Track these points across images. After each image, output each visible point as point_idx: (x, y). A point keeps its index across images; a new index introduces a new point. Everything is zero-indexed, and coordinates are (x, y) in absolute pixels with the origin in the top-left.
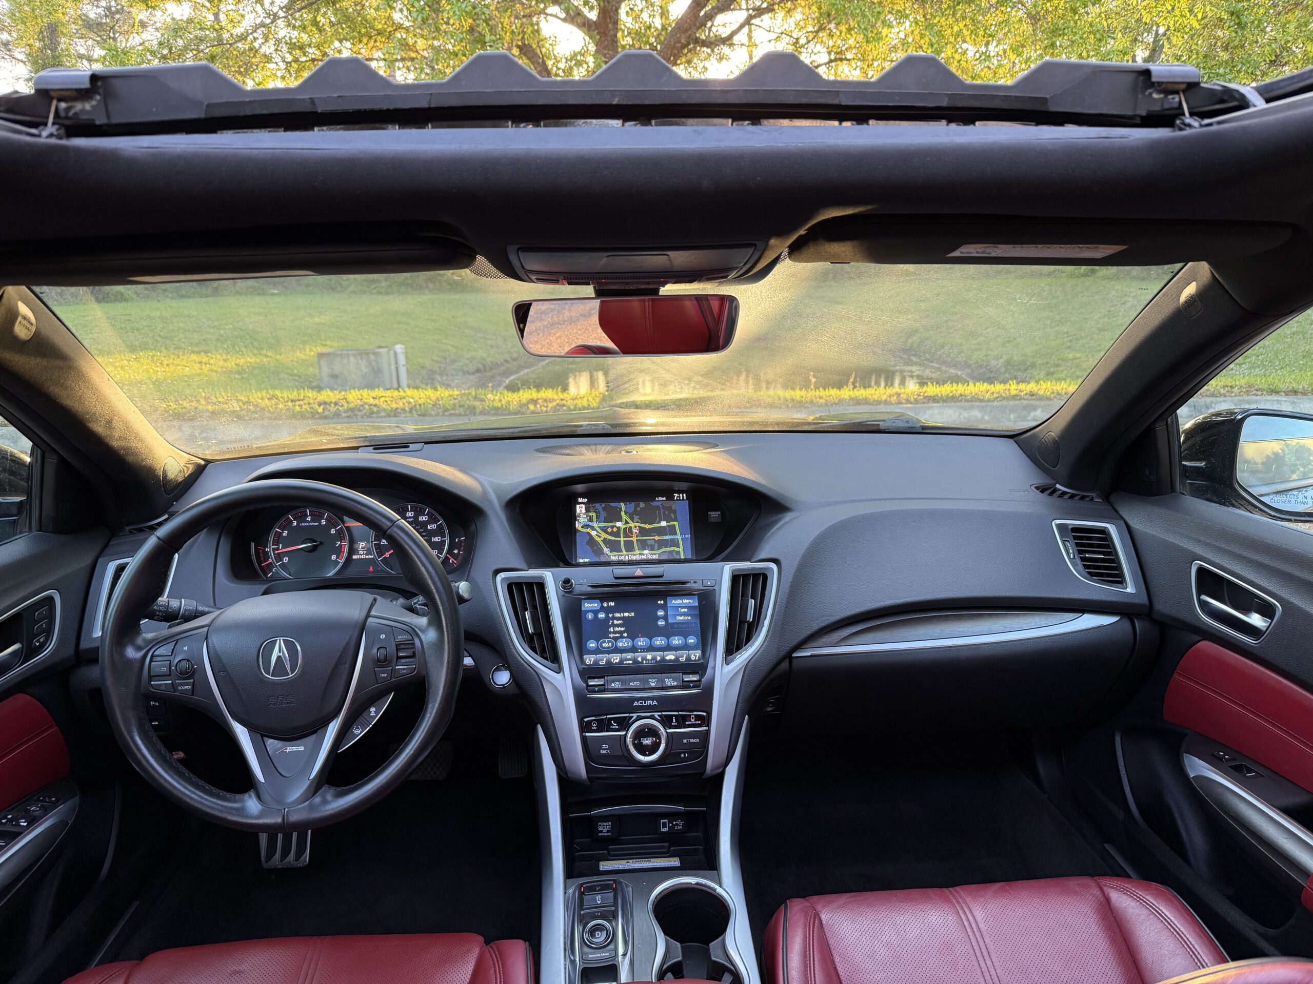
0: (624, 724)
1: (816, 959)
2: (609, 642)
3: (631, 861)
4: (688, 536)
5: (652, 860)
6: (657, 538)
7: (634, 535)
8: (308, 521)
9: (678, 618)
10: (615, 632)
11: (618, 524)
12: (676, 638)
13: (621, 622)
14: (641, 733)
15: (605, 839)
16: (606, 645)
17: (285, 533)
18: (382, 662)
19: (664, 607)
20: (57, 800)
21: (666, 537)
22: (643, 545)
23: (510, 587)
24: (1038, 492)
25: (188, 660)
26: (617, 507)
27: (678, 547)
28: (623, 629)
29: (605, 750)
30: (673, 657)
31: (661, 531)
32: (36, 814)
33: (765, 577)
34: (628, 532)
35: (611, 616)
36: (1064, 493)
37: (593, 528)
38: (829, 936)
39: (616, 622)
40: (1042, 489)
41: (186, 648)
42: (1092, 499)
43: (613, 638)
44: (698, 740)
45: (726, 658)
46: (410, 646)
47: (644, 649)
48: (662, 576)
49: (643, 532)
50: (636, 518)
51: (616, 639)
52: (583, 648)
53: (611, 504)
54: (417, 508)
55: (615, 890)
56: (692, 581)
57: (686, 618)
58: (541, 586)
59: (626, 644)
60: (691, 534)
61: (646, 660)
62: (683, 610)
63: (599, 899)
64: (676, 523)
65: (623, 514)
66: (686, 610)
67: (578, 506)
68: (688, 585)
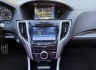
9: (51, 31)
10: (39, 34)
13: (40, 31)
14: (43, 54)
19: (49, 29)
22: (46, 16)
23: (19, 24)
27: (52, 17)
28: (41, 33)
31: (49, 14)
33: (68, 23)
34: (44, 14)
35: (38, 30)
37: (38, 13)
44: (54, 55)
49: (46, 14)
50: (45, 11)
53: (41, 9)
57: (53, 31)
58: (25, 24)
60: (54, 14)
61: (45, 39)
65: (43, 11)
67: (35, 9)
68: (53, 25)
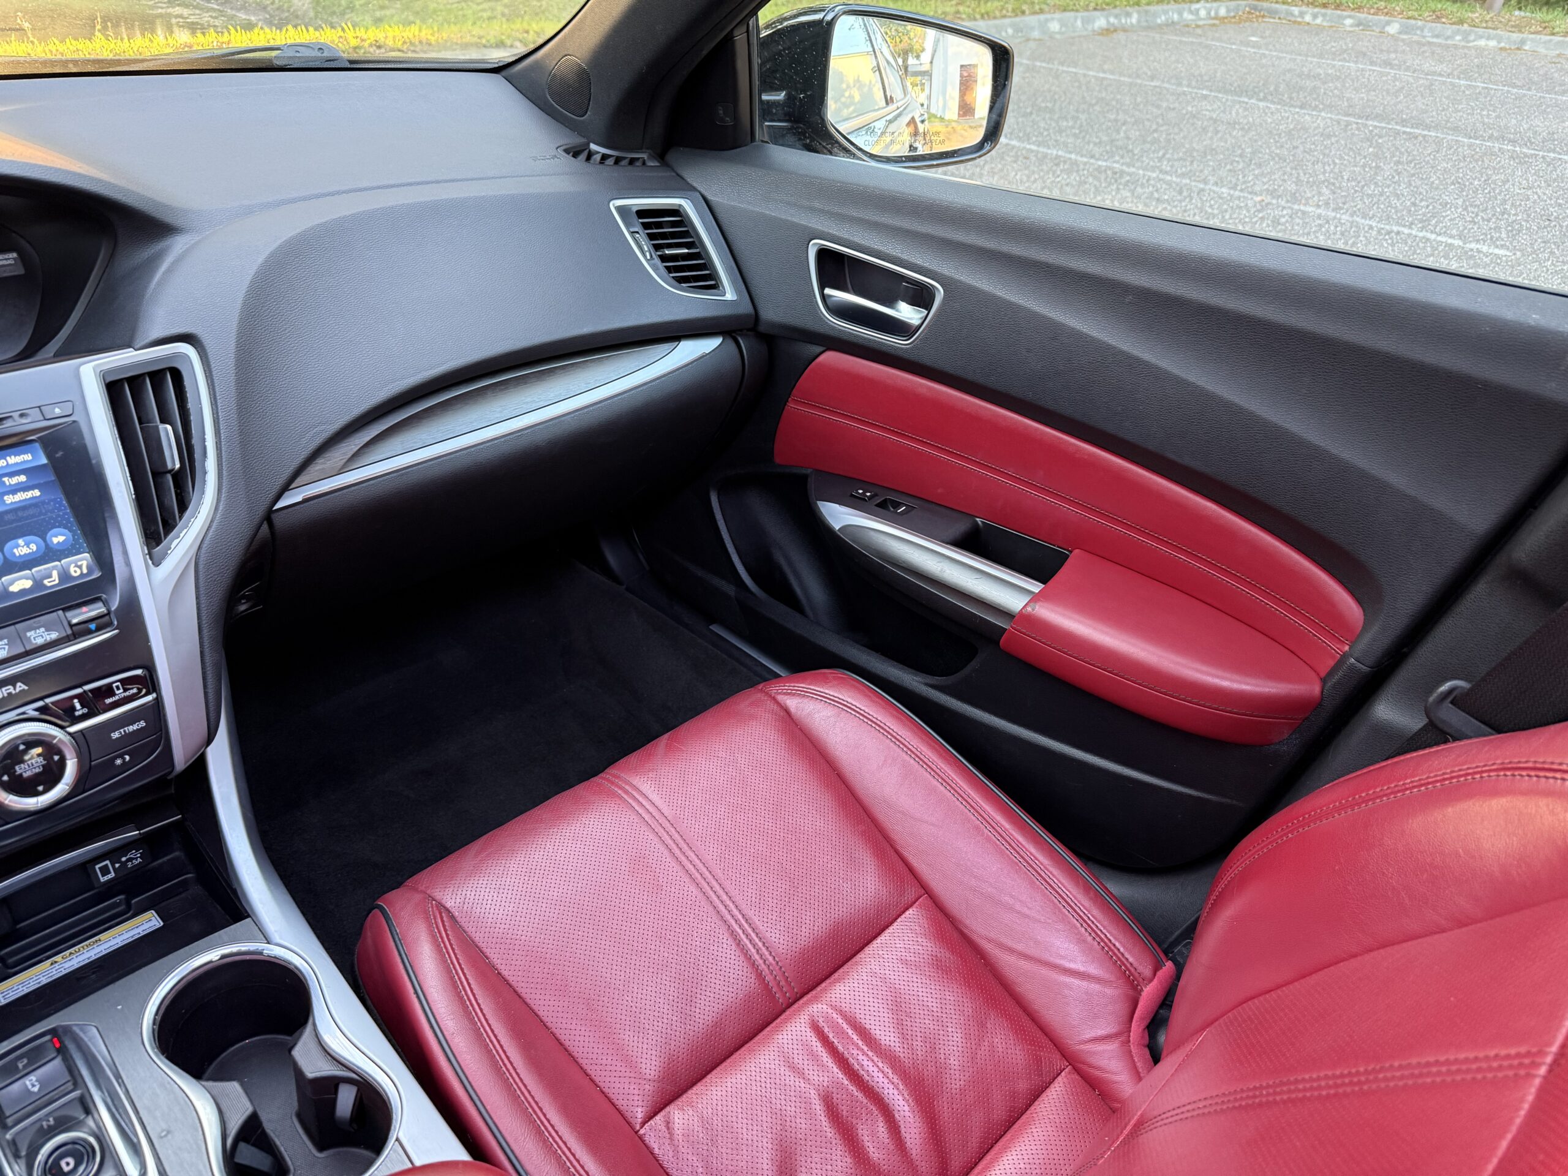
3: (58, 958)
5: (101, 936)
12: (21, 542)
24: (570, 157)
30: (28, 584)
33: (177, 375)
36: (604, 157)
38: (470, 929)
40: (575, 152)
42: (644, 163)
45: (150, 554)
55: (62, 1051)
56: (16, 415)
57: (29, 494)
62: (15, 480)
63: (32, 1083)
66: (22, 478)
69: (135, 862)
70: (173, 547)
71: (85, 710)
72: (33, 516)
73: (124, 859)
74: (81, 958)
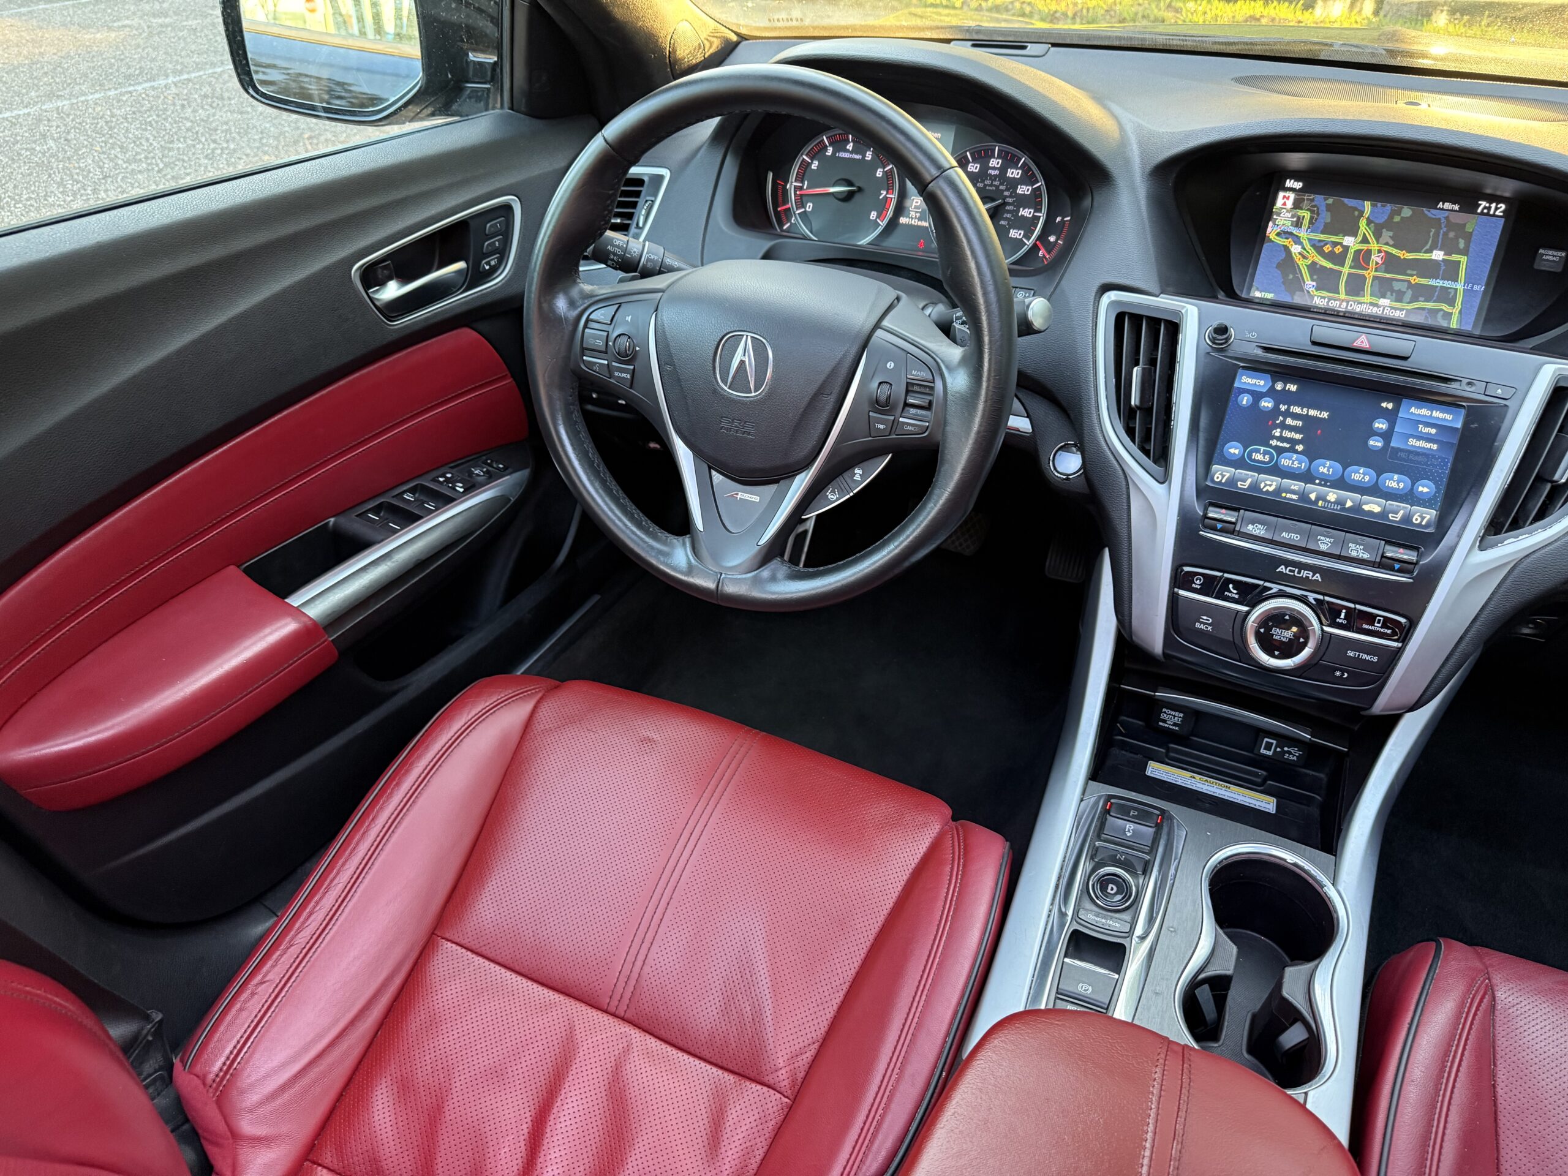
0: (1251, 596)
1: (1464, 1064)
2: (1265, 453)
3: (1198, 777)
4: (1480, 288)
5: (1233, 787)
6: (1415, 280)
7: (1372, 264)
8: (848, 151)
9: (1412, 442)
10: (1281, 439)
11: (1348, 241)
12: (1396, 477)
13: (1300, 423)
14: (1277, 619)
15: (1167, 732)
16: (1259, 457)
17: (815, 165)
18: (882, 406)
19: (1391, 417)
20: (505, 468)
21: (1432, 282)
22: (1383, 288)
23: (1120, 318)
25: (629, 337)
26: (1356, 209)
27: (1452, 303)
28: (1298, 436)
29: (1204, 624)
30: (1377, 509)
31: (1429, 269)
32: (479, 479)
34: (1362, 258)
35: (1283, 408)
37: (1297, 240)
38: (1501, 1031)
39: (1289, 421)
41: (629, 319)
43: (1276, 448)
44: (1375, 659)
45: (1483, 538)
46: (928, 391)
47: (1326, 481)
48: (1405, 358)
49: (1391, 263)
50: (1386, 235)
51: (1280, 451)
52: (1218, 451)
53: (1346, 200)
54: (1008, 153)
55: (1158, 827)
56: (1465, 381)
57: (1428, 445)
58: (1174, 329)
59: (1296, 464)
60: (1487, 285)
61: (1325, 500)
62: (1426, 430)
63: (1130, 828)
64: (1463, 259)
65: (1363, 223)
66: (1433, 431)
67: (1281, 194)
68: (1455, 385)
69: (1291, 757)
70: (1506, 542)
71: (1345, 622)
72: (1419, 463)
73: (1286, 749)
74: (1210, 788)
